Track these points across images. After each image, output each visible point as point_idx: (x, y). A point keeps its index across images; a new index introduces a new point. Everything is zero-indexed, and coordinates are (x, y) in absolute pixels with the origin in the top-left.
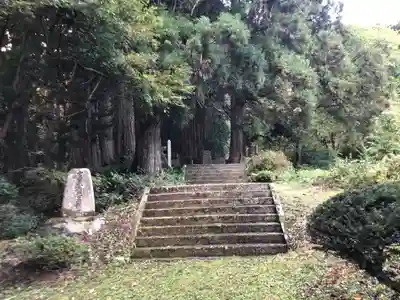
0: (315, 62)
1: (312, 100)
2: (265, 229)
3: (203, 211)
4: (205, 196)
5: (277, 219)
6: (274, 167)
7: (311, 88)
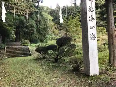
0: (36, 21)
1: (35, 30)
2: (28, 53)
3: (17, 51)
4: (17, 48)
5: (30, 52)
6: (27, 43)
7: (35, 27)
